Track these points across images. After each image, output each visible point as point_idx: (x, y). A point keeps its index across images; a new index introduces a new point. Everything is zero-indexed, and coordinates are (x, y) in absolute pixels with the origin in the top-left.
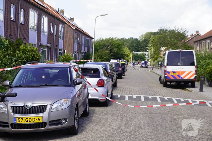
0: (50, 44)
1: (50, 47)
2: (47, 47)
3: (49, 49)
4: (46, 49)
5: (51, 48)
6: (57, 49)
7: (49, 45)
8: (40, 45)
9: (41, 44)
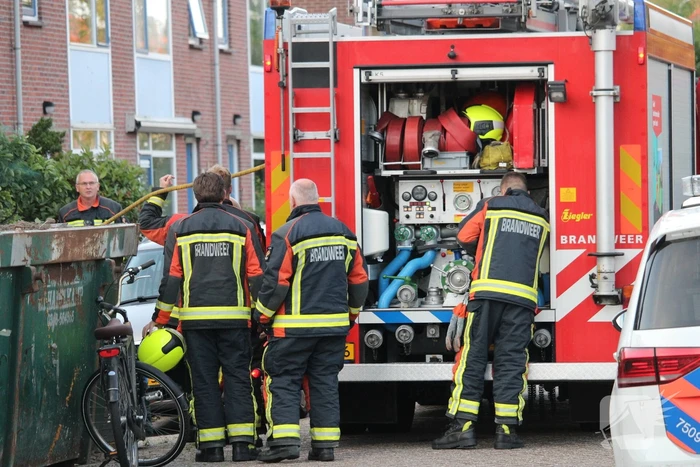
0: (195, 113)
1: (191, 135)
2: (178, 135)
3: (189, 145)
4: (169, 148)
5: (198, 140)
6: (238, 142)
7: (185, 124)
8: (133, 134)
9: (138, 124)
